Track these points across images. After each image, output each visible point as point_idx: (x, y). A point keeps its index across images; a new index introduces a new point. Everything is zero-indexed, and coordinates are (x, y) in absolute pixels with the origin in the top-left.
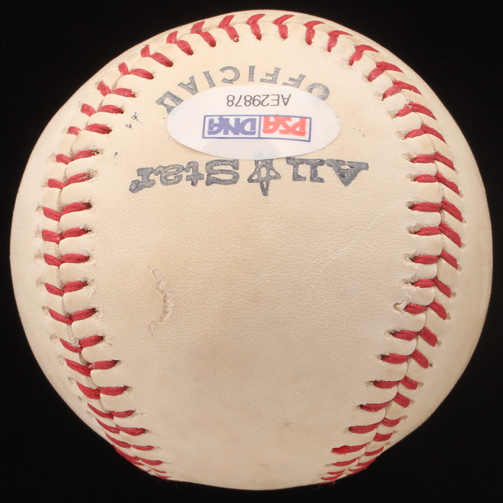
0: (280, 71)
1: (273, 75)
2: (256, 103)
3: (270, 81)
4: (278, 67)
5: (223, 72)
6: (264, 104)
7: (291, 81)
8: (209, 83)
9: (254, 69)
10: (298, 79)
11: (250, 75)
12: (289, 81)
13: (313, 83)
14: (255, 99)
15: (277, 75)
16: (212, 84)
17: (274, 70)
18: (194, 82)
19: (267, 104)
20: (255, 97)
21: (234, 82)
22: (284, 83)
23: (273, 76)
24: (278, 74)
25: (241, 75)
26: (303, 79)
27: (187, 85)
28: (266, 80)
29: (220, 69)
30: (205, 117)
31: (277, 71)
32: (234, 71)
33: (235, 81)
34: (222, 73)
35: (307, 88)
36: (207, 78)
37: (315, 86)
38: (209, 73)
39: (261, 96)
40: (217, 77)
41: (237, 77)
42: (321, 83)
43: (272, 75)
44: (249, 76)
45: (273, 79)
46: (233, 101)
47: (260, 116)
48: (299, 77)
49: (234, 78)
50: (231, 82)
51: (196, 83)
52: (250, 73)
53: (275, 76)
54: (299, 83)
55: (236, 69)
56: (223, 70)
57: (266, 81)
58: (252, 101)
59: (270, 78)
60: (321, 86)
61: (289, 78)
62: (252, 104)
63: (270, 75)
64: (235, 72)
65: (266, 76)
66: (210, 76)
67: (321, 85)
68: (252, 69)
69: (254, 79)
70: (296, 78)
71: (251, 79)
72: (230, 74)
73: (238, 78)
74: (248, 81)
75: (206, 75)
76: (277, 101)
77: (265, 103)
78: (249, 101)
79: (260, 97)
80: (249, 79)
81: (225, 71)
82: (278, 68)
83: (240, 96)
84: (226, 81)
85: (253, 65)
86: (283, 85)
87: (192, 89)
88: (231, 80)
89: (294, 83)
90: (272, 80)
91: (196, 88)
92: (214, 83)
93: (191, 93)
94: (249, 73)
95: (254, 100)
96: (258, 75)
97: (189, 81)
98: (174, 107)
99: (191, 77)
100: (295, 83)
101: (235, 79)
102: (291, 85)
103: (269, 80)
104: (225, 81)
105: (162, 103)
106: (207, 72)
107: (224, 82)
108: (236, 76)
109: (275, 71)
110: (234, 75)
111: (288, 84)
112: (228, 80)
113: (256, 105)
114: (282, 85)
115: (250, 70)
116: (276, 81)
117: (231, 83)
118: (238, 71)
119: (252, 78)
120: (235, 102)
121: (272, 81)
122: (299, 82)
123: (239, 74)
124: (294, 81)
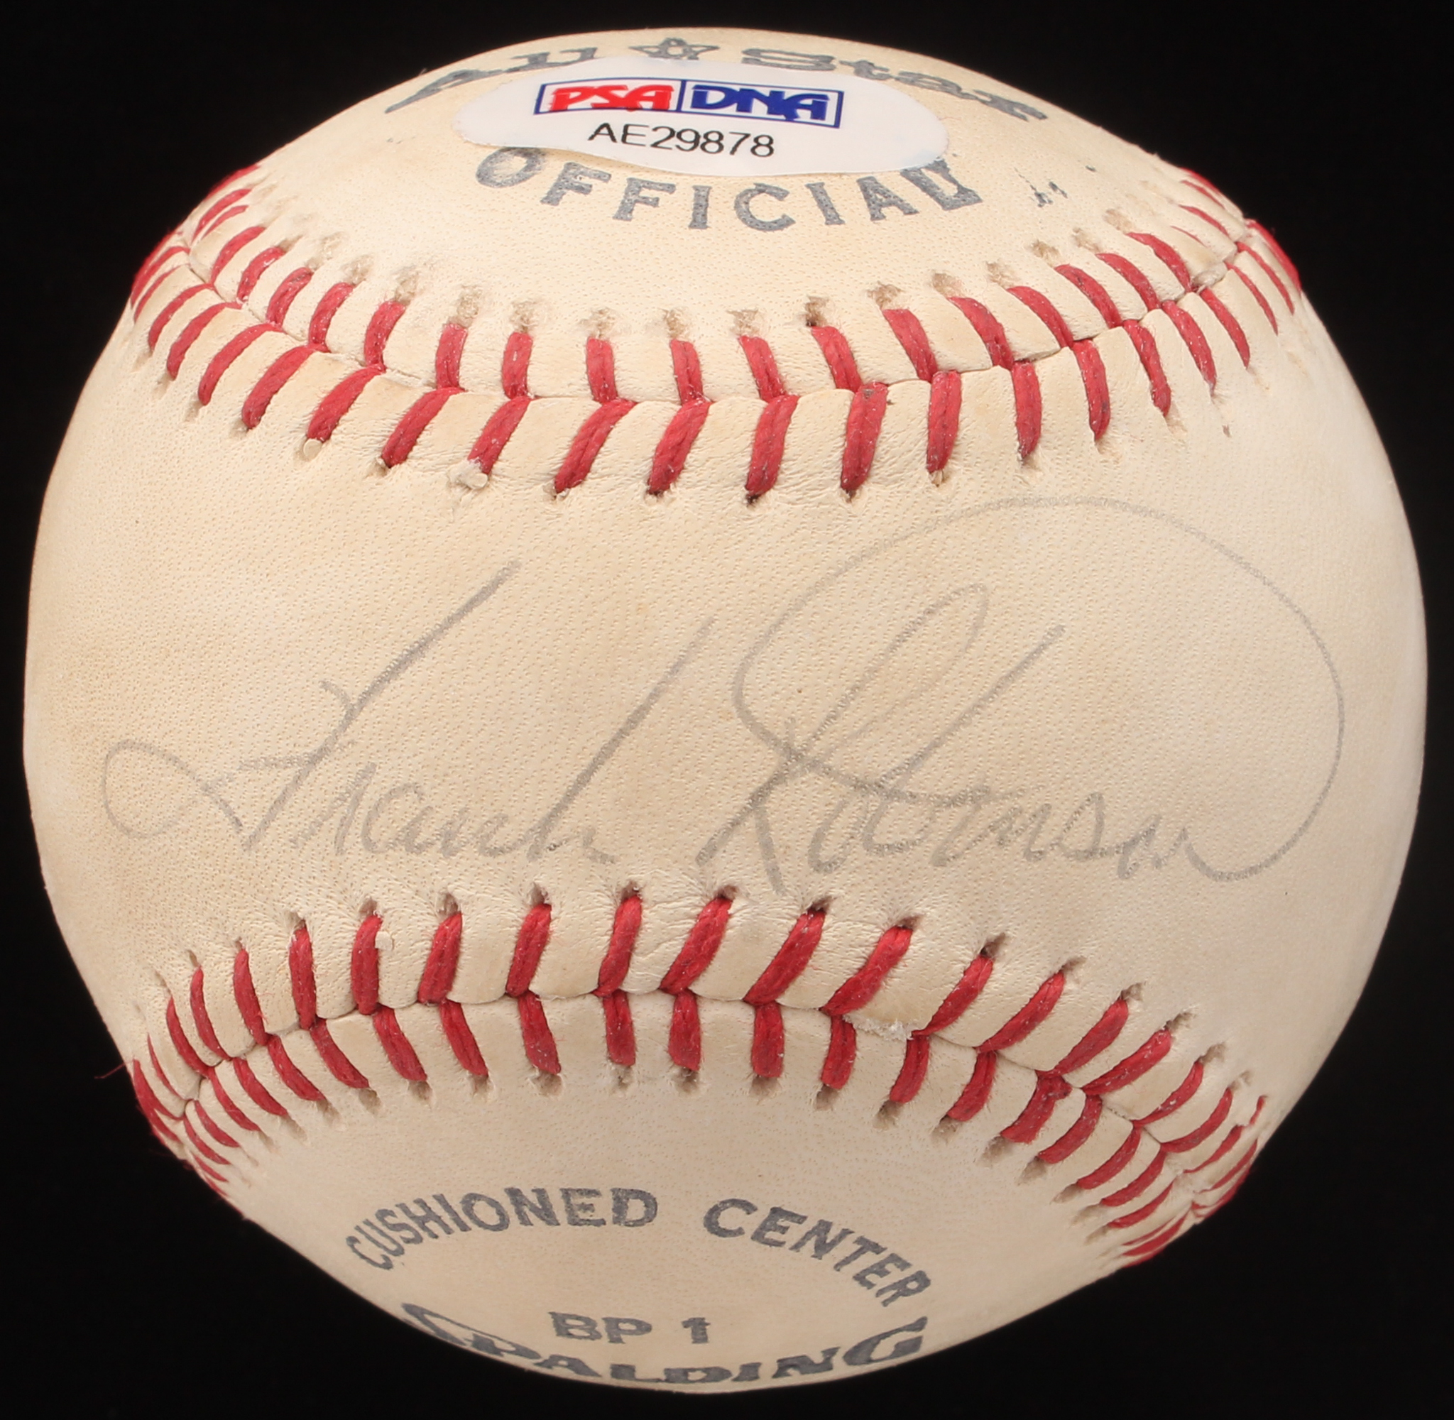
0: (615, 211)
1: (637, 201)
2: (689, 136)
3: (646, 185)
4: (621, 222)
5: (784, 216)
6: (668, 132)
7: (586, 185)
8: (824, 193)
9: (694, 220)
10: (565, 191)
11: (704, 203)
12: (591, 186)
13: (523, 184)
14: (692, 145)
15: (626, 201)
16: (818, 191)
17: (634, 213)
18: (869, 205)
19: (659, 130)
20: (692, 149)
21: (754, 187)
22: (606, 181)
23: (637, 198)
24: (623, 202)
25: (732, 204)
26: (551, 193)
27: (890, 204)
28: (658, 190)
29: (793, 226)
30: (837, 125)
31: (625, 212)
32: (752, 216)
33: (750, 190)
34: (787, 214)
35: (540, 169)
36: (832, 208)
37: (516, 177)
38: (827, 220)
39: (674, 148)
40: (801, 206)
41: (745, 199)
42: (499, 189)
43: (640, 199)
44: (707, 200)
45: (639, 192)
46: (755, 144)
47: (679, 110)
48: (561, 198)
49: (752, 196)
50: (761, 189)
51: (865, 203)
52: (706, 208)
53: (633, 198)
54: (562, 180)
55: (744, 221)
56: (785, 222)
57: (658, 187)
58: (702, 140)
59: (645, 193)
60: (499, 181)
61: (592, 193)
62: (702, 134)
63: (645, 201)
64: (750, 212)
65: (657, 200)
66: (824, 211)
67: (498, 184)
68: (699, 220)
69: (694, 191)
70: (570, 192)
71: (702, 193)
72: (764, 208)
73: (741, 196)
74: (710, 188)
75: (834, 214)
76: (629, 131)
77: (665, 133)
78: (709, 141)
79: (678, 147)
80: (708, 193)
81: (777, 217)
82: (622, 218)
83: (736, 153)
84: (775, 191)
85: (694, 231)
86: (610, 176)
87: (876, 191)
88: (761, 192)
89: (578, 179)
90: (640, 187)
91: (864, 190)
92: (810, 192)
93: (876, 183)
94: (709, 210)
95: (696, 142)
96: (682, 203)
97: (884, 210)
98: (928, 168)
99: (878, 218)
100: (573, 179)
101: (749, 195)
102: (585, 176)
103: (650, 188)
104: (781, 194)
105: (962, 190)
106: (833, 223)
107: (781, 190)
108: (747, 203)
109: (631, 212)
110: (751, 204)
111: (594, 178)
112: (771, 194)
113: (689, 132)
114: (613, 176)
115: (704, 216)
116: (629, 186)
117: (760, 185)
118: (739, 216)
119: (699, 196)
120: (750, 143)
121: (642, 185)
122: (563, 183)
123: (737, 206)
124: (577, 184)
